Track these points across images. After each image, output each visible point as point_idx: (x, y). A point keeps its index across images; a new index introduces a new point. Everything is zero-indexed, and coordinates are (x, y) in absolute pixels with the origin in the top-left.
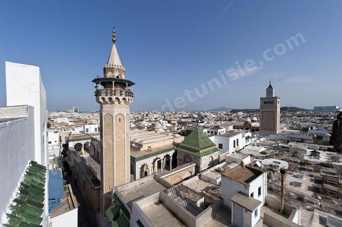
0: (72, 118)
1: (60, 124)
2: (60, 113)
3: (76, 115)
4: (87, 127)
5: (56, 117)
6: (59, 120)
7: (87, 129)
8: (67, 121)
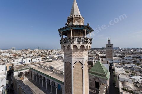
0: (11, 53)
1: (4, 57)
2: (4, 50)
3: (14, 51)
4: (24, 60)
5: (2, 53)
6: (4, 55)
7: (25, 61)
8: (8, 55)
